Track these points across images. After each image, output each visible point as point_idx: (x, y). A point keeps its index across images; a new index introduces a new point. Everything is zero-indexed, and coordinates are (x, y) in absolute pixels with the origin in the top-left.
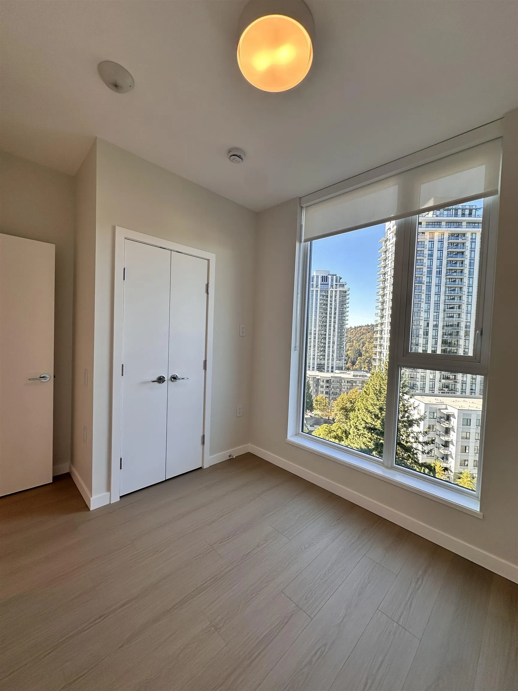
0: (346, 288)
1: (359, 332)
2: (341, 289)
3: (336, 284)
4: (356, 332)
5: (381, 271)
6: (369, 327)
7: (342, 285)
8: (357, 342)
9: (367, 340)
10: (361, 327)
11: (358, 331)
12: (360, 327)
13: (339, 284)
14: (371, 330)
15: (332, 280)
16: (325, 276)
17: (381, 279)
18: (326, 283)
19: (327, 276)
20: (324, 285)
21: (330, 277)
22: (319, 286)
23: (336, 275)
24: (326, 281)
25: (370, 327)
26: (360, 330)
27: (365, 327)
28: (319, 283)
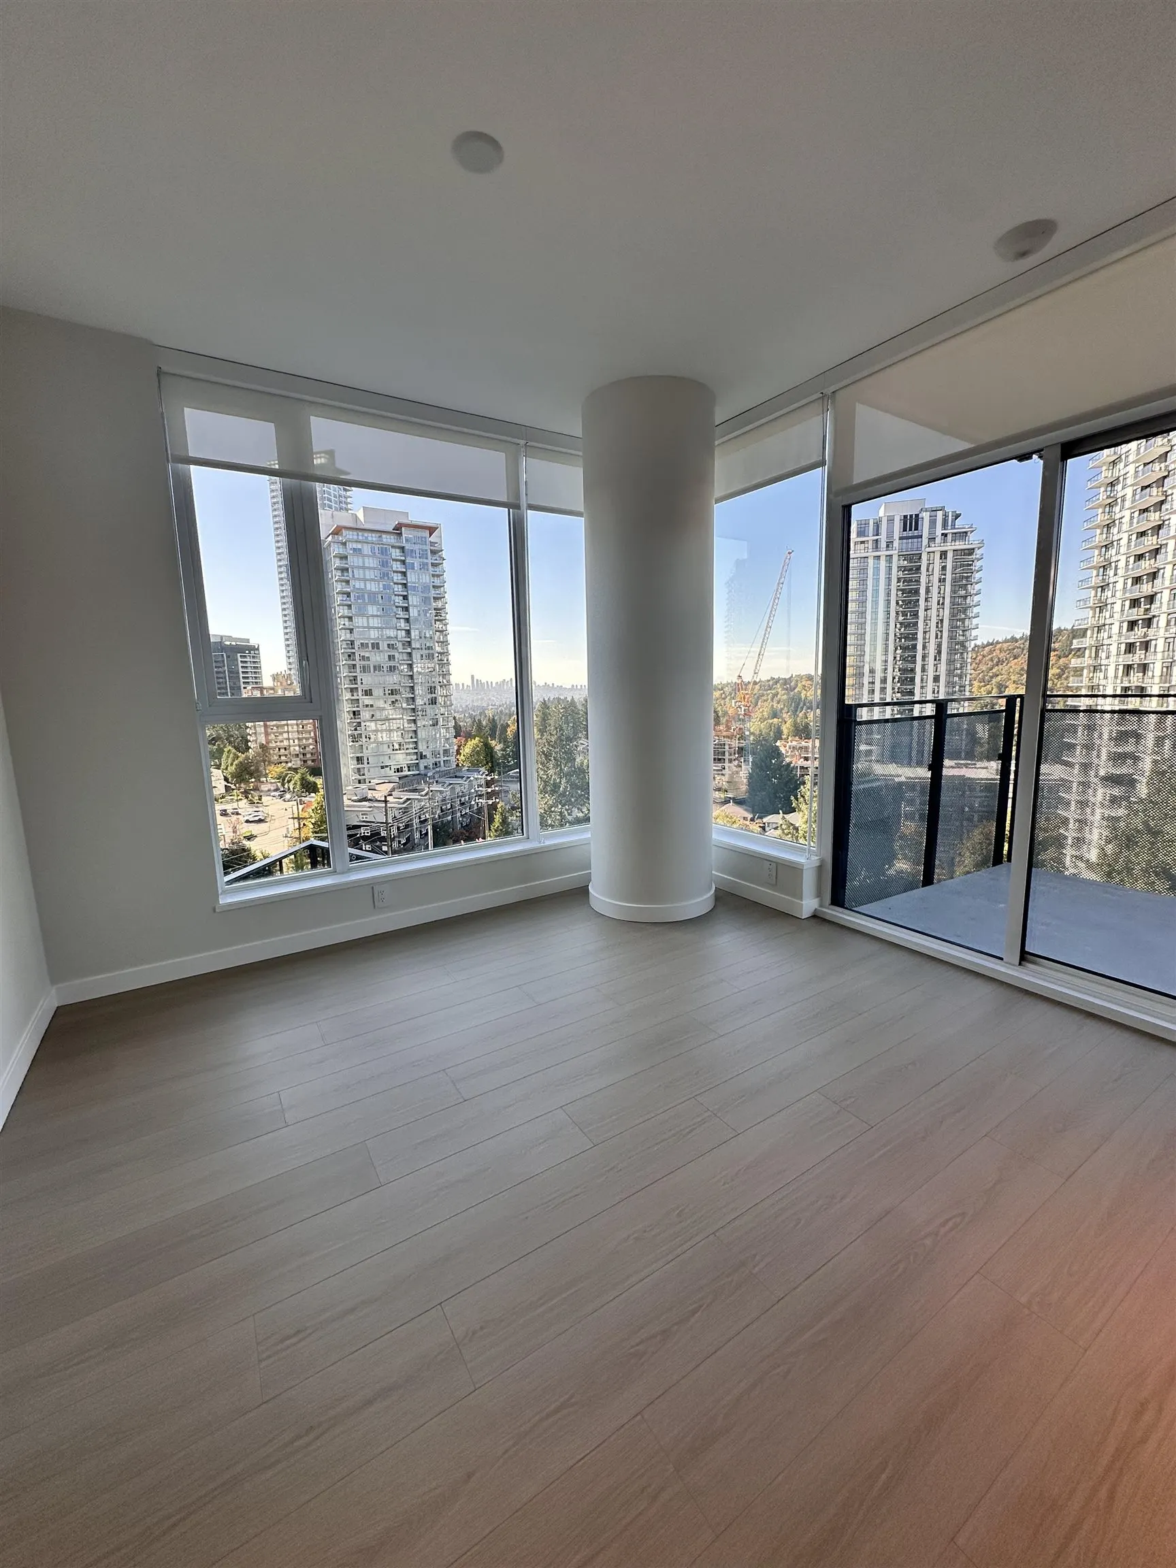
0: (973, 540)
1: (987, 658)
2: (960, 545)
3: (942, 534)
4: (978, 658)
5: (1102, 478)
6: (1017, 644)
7: (960, 533)
8: (983, 684)
9: (1012, 677)
10: (992, 644)
11: (984, 656)
12: (989, 644)
13: (953, 533)
14: (1023, 649)
15: (933, 523)
16: (911, 516)
17: (1099, 499)
18: (916, 533)
19: (917, 516)
20: (910, 540)
21: (926, 516)
22: (896, 544)
23: (942, 509)
24: (916, 529)
25: (1020, 642)
26: (991, 652)
27: (1005, 645)
28: (896, 536)
